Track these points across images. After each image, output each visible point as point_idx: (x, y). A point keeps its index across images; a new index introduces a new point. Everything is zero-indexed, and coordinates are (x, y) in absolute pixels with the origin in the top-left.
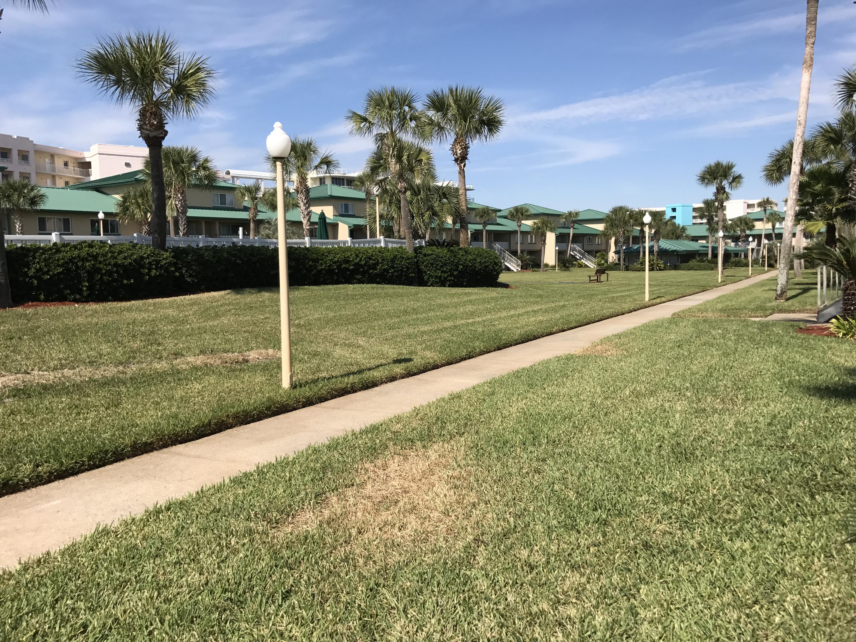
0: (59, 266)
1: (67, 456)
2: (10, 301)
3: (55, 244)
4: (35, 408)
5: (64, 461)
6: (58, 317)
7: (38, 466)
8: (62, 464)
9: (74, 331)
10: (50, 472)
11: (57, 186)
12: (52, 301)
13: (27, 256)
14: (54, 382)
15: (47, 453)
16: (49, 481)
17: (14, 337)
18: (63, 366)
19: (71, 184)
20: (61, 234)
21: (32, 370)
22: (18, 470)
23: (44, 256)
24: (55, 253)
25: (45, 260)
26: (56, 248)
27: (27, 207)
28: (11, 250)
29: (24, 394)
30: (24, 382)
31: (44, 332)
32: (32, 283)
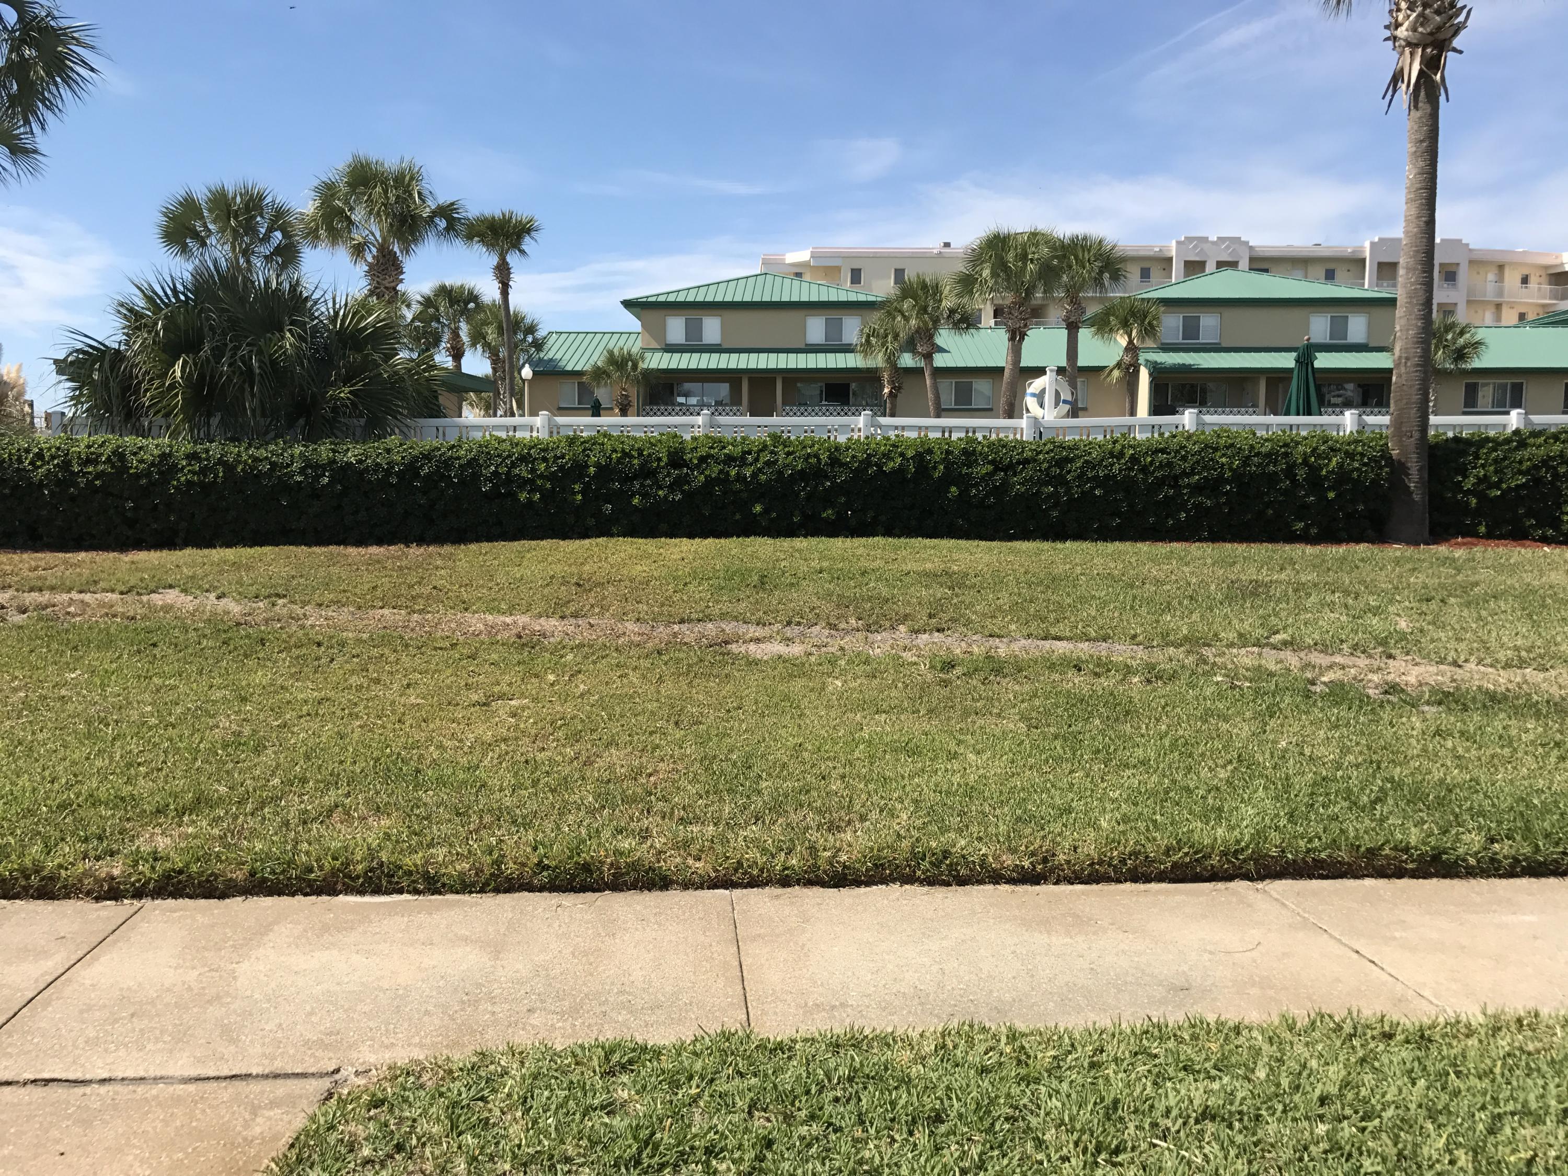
0: (1520, 472)
1: (1547, 836)
2: (1426, 534)
3: (1517, 432)
4: (1479, 732)
5: (1540, 843)
6: (1513, 569)
7: (1492, 840)
8: (1537, 849)
9: (1543, 598)
10: (1514, 858)
11: (1504, 323)
12: (1500, 537)
13: (1465, 453)
14: (1508, 690)
15: (1509, 821)
16: (1511, 874)
17: (1433, 598)
18: (1522, 664)
19: (1531, 317)
20: (1526, 414)
21: (1466, 661)
22: (1457, 839)
23: (1494, 454)
24: (1517, 448)
25: (1496, 461)
26: (1520, 439)
27: (1449, 366)
28: (1437, 443)
29: (1456, 702)
30: (1454, 681)
31: (1486, 593)
32: (1467, 503)
